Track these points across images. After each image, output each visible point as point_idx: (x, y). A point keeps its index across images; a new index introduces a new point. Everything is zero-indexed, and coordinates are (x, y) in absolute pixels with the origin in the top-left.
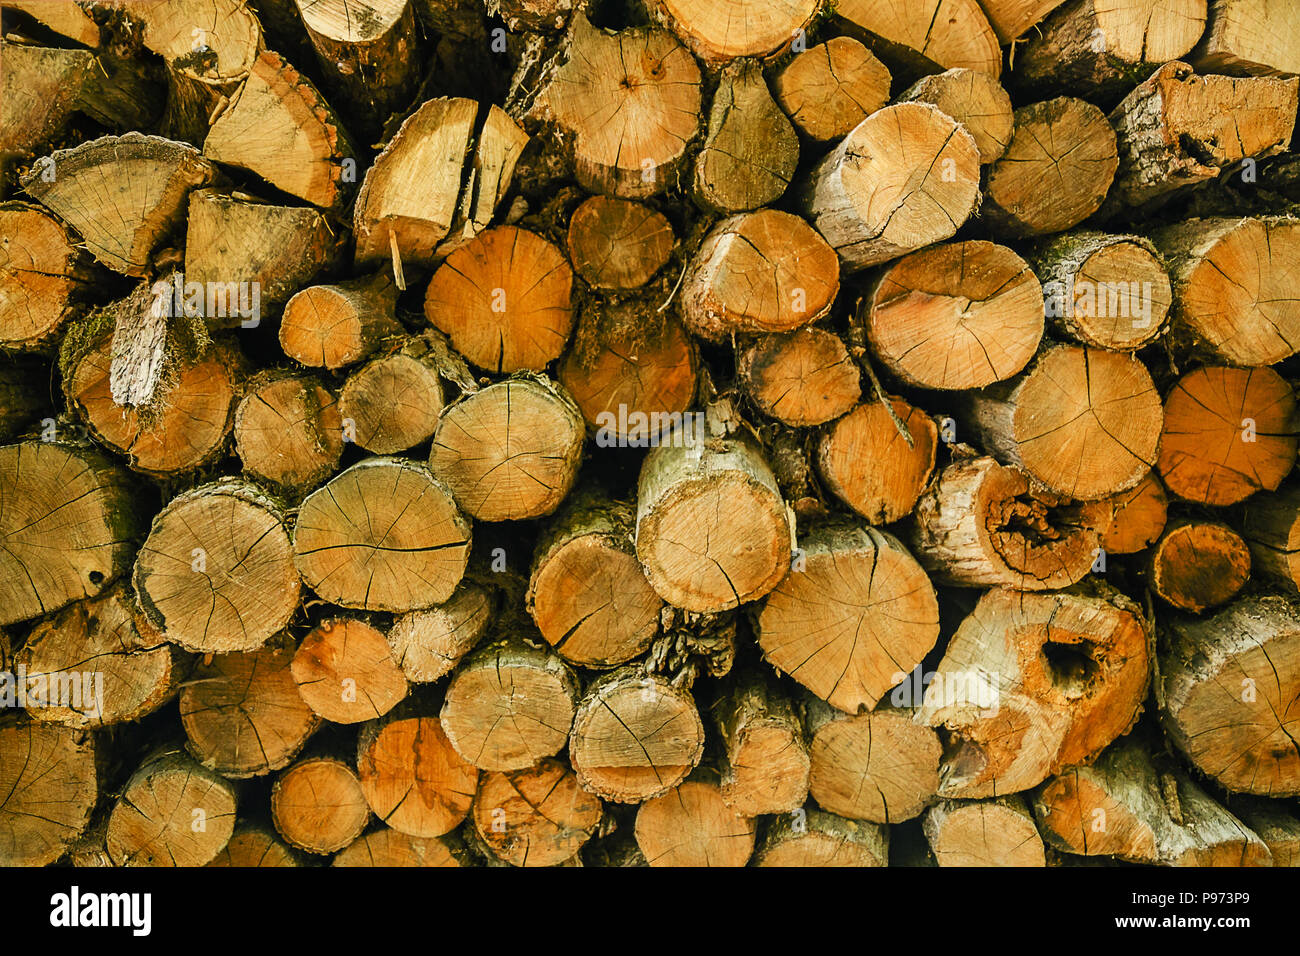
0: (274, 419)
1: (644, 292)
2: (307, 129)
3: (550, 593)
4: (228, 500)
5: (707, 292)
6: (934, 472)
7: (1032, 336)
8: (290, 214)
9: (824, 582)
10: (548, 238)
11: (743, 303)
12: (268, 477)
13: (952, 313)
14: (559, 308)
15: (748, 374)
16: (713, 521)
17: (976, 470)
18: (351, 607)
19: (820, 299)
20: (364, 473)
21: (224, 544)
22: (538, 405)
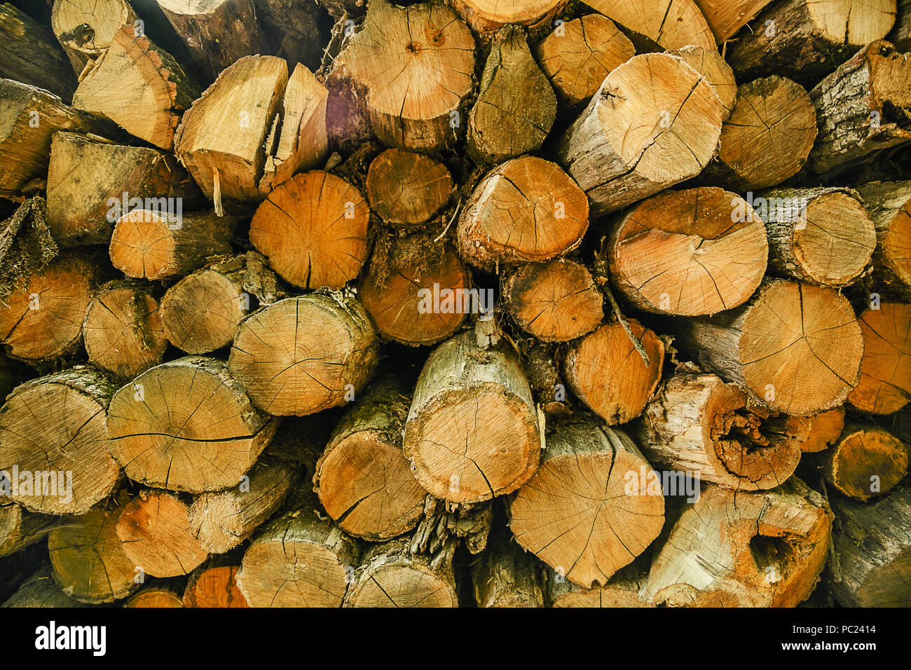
0: (112, 320)
1: (427, 227)
2: (154, 85)
3: (333, 477)
4: (61, 388)
5: (475, 224)
6: (660, 383)
7: (757, 271)
8: (132, 152)
9: (568, 479)
10: (351, 181)
11: (505, 235)
12: (107, 368)
13: (686, 250)
14: (358, 238)
15: (509, 296)
16: (472, 426)
17: (702, 386)
18: (155, 486)
19: (572, 235)
20: (164, 372)
21: (58, 424)
22: (323, 318)
